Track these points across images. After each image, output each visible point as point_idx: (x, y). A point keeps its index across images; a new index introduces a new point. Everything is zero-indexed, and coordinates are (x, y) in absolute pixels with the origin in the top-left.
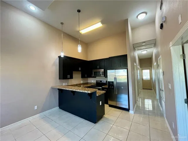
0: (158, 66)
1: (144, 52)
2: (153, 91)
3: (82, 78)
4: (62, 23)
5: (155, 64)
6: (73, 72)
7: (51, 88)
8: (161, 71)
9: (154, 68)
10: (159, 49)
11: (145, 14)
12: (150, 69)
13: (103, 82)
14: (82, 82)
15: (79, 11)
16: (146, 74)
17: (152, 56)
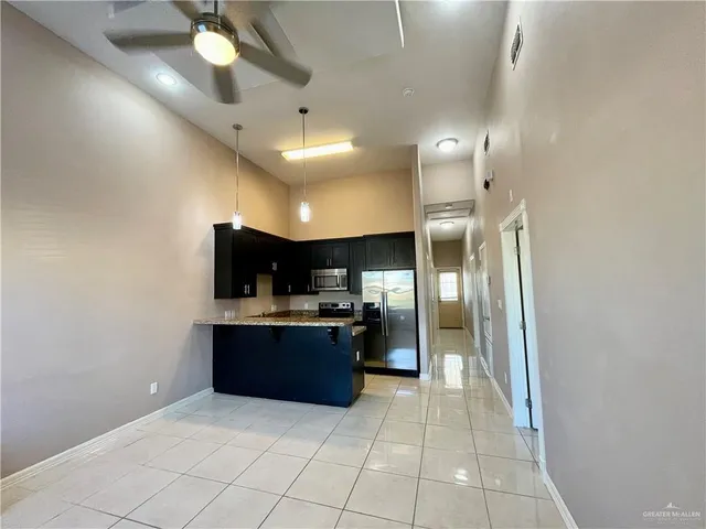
0: (478, 263)
1: (446, 226)
2: (466, 331)
3: (274, 294)
4: (238, 127)
5: (472, 258)
6: (258, 276)
7: (195, 325)
8: (485, 276)
9: (468, 269)
10: (482, 222)
11: (454, 143)
12: (457, 271)
13: (341, 307)
14: (273, 309)
15: (303, 111)
16: (448, 286)
17: (464, 234)
